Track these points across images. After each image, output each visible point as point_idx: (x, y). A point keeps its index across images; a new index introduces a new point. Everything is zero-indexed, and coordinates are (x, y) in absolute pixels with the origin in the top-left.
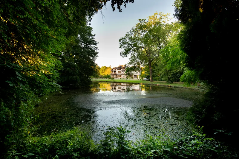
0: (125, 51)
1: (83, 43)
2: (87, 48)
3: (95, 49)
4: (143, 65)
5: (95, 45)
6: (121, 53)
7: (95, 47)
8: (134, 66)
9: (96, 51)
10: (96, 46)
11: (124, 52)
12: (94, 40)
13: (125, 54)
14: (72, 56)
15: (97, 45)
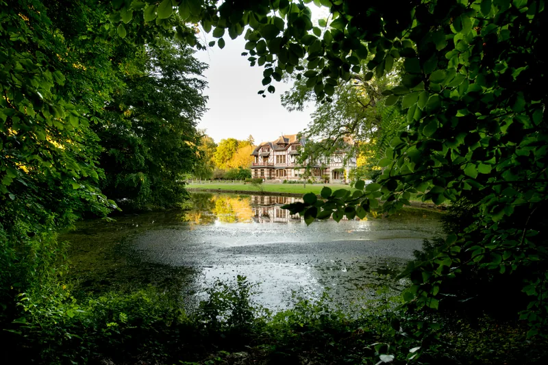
0: (295, 89)
1: (159, 68)
2: (173, 83)
3: (196, 86)
4: (360, 133)
5: (199, 73)
6: (285, 96)
7: (198, 81)
8: (329, 140)
9: (199, 92)
10: (199, 77)
11: (295, 94)
12: (193, 59)
13: (298, 100)
14: (125, 110)
15: (204, 72)
